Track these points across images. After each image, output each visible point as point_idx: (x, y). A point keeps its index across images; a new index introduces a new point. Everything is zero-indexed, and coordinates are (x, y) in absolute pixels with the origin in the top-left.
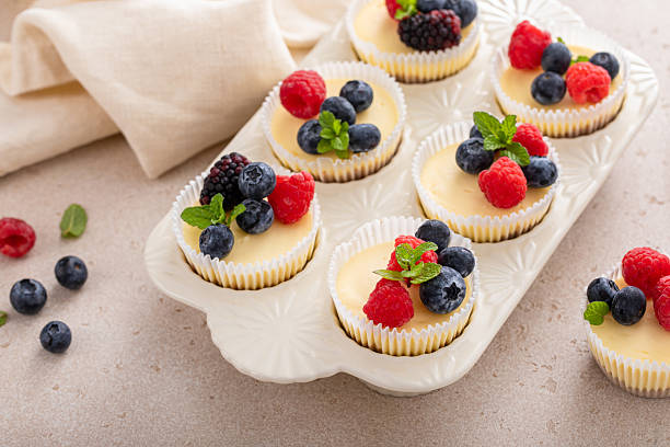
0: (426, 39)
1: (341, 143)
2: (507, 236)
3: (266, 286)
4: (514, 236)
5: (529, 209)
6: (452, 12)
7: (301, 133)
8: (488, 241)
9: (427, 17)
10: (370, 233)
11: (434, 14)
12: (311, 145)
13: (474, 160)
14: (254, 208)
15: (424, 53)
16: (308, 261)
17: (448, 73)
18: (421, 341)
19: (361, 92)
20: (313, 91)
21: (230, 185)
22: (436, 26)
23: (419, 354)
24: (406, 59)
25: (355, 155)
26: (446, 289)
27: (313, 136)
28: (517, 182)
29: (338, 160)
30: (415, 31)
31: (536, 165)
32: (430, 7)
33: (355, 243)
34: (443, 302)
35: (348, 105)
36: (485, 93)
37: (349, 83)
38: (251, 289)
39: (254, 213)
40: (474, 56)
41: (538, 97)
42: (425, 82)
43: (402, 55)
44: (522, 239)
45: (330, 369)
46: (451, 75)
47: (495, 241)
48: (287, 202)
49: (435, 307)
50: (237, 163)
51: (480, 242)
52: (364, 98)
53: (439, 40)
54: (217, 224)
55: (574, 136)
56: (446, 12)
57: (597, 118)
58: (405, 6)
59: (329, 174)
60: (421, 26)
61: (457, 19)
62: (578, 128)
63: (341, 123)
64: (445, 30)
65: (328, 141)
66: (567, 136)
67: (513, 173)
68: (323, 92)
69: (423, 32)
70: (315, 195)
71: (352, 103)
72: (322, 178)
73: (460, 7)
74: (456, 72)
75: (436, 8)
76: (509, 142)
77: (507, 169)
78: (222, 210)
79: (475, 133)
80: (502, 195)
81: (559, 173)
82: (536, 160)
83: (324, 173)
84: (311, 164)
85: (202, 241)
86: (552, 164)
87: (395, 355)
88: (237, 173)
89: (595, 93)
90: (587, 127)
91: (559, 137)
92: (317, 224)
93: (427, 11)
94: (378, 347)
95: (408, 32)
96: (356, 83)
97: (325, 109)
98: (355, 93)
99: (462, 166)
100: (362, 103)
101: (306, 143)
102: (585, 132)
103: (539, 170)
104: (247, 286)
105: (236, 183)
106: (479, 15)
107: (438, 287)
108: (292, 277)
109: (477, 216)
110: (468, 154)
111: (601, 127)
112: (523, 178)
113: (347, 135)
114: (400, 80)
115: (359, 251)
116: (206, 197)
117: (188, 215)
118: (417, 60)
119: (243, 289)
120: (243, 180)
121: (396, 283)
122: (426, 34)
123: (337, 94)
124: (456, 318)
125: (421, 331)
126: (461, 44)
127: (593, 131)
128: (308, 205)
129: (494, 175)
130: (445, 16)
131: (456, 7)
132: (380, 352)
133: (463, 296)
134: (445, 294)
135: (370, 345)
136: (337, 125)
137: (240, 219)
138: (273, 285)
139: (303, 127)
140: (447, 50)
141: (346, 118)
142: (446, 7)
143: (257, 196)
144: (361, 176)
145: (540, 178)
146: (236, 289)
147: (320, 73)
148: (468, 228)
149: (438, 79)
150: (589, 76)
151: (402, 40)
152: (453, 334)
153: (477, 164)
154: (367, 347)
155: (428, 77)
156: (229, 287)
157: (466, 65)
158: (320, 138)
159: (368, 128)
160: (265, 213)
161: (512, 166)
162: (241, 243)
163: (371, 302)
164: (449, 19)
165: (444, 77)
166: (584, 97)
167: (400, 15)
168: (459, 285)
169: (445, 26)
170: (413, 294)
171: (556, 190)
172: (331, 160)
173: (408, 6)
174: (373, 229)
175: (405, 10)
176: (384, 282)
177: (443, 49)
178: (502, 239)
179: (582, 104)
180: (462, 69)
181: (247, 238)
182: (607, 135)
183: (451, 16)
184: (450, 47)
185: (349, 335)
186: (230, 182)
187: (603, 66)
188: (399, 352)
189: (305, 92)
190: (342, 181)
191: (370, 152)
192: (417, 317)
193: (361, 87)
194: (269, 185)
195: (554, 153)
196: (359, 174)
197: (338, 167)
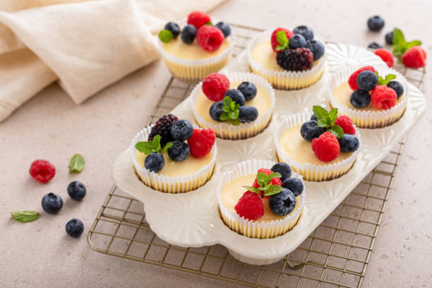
0: (292, 64)
1: (234, 116)
2: (325, 178)
3: (181, 192)
4: (330, 179)
5: (339, 163)
6: (308, 50)
7: (212, 108)
8: (314, 180)
9: (294, 51)
10: (245, 167)
11: (298, 50)
12: (217, 116)
13: (311, 133)
14: (178, 146)
15: (290, 72)
16: (207, 181)
17: (303, 86)
18: (267, 231)
19: (250, 89)
20: (221, 85)
21: (166, 132)
22: (299, 57)
23: (265, 238)
24: (279, 74)
25: (242, 124)
26: (284, 201)
27: (219, 110)
28: (334, 146)
29: (231, 126)
30: (286, 58)
31: (347, 138)
32: (297, 45)
33: (235, 172)
34: (282, 208)
35: (241, 94)
36: (324, 99)
37: (243, 83)
38: (172, 193)
39: (178, 148)
40: (320, 78)
41: (354, 103)
42: (289, 89)
43: (277, 71)
44: (334, 181)
45: (211, 241)
46: (305, 87)
47: (318, 181)
48: (198, 144)
49: (277, 211)
50: (172, 120)
51: (309, 180)
52: (251, 92)
53: (299, 65)
54: (156, 152)
55: (373, 128)
56: (305, 49)
57: (387, 119)
58: (282, 44)
59: (226, 133)
60: (290, 55)
61: (311, 54)
62: (375, 123)
63: (236, 104)
64: (303, 59)
65: (227, 114)
66: (368, 127)
67: (332, 141)
68: (228, 86)
69: (291, 59)
70: (215, 143)
71: (244, 94)
72: (222, 136)
73: (314, 48)
74: (308, 86)
75: (300, 47)
76: (333, 124)
77: (330, 139)
78: (159, 145)
79: (314, 118)
80: (325, 153)
81: (360, 145)
82: (347, 136)
83: (223, 133)
84: (215, 126)
85: (146, 161)
86: (356, 139)
87: (251, 237)
88: (171, 126)
89: (387, 103)
90: (381, 123)
91: (364, 127)
92: (214, 159)
93: (295, 48)
94: (241, 232)
95: (282, 58)
96: (247, 83)
97: (227, 95)
98: (246, 89)
99: (303, 136)
100: (250, 95)
101: (214, 114)
102: (379, 126)
103: (348, 142)
104: (169, 190)
105: (169, 131)
106: (325, 54)
107: (279, 199)
108: (196, 188)
109: (308, 164)
110: (307, 129)
111: (389, 124)
112: (338, 145)
113: (238, 111)
114: (275, 87)
115: (238, 176)
116: (151, 137)
117: (139, 146)
118: (285, 76)
119: (167, 192)
120: (174, 129)
121: (255, 194)
122: (292, 61)
123: (236, 88)
124: (289, 219)
125: (267, 224)
126: (313, 69)
127: (384, 126)
128: (211, 148)
129: (321, 141)
130: (304, 51)
131: (312, 48)
132: (242, 234)
133: (294, 206)
134: (283, 203)
135: (237, 230)
136: (233, 104)
137: (170, 151)
138: (185, 192)
139: (213, 105)
140: (304, 72)
141: (239, 102)
142: (306, 47)
143: (181, 139)
144: (244, 137)
145: (348, 147)
146: (163, 191)
147: (228, 76)
148: (303, 170)
149: (297, 89)
150: (384, 93)
151: (278, 63)
152: (286, 229)
153: (312, 135)
154: (235, 231)
155: (291, 87)
156: (159, 190)
157: (315, 83)
158: (222, 112)
159: (251, 108)
160: (184, 149)
161: (332, 137)
162: (169, 166)
163: (239, 204)
164: (306, 53)
165: (301, 88)
166: (380, 105)
167: (279, 48)
168: (292, 199)
169: (304, 57)
170: (265, 202)
171: (357, 155)
172: (227, 125)
173: (283, 43)
174: (247, 165)
175: (282, 46)
176: (248, 192)
177: (301, 70)
178: (323, 180)
179: (379, 109)
180: (312, 84)
181: (173, 163)
182: (392, 129)
183: (308, 52)
184: (306, 70)
185: (225, 224)
186: (166, 130)
187: (394, 89)
188: (254, 235)
189: (216, 85)
190: (233, 139)
191: (251, 123)
192: (266, 216)
193: (250, 86)
194: (189, 133)
195: (358, 134)
196: (244, 136)
197: (232, 130)
